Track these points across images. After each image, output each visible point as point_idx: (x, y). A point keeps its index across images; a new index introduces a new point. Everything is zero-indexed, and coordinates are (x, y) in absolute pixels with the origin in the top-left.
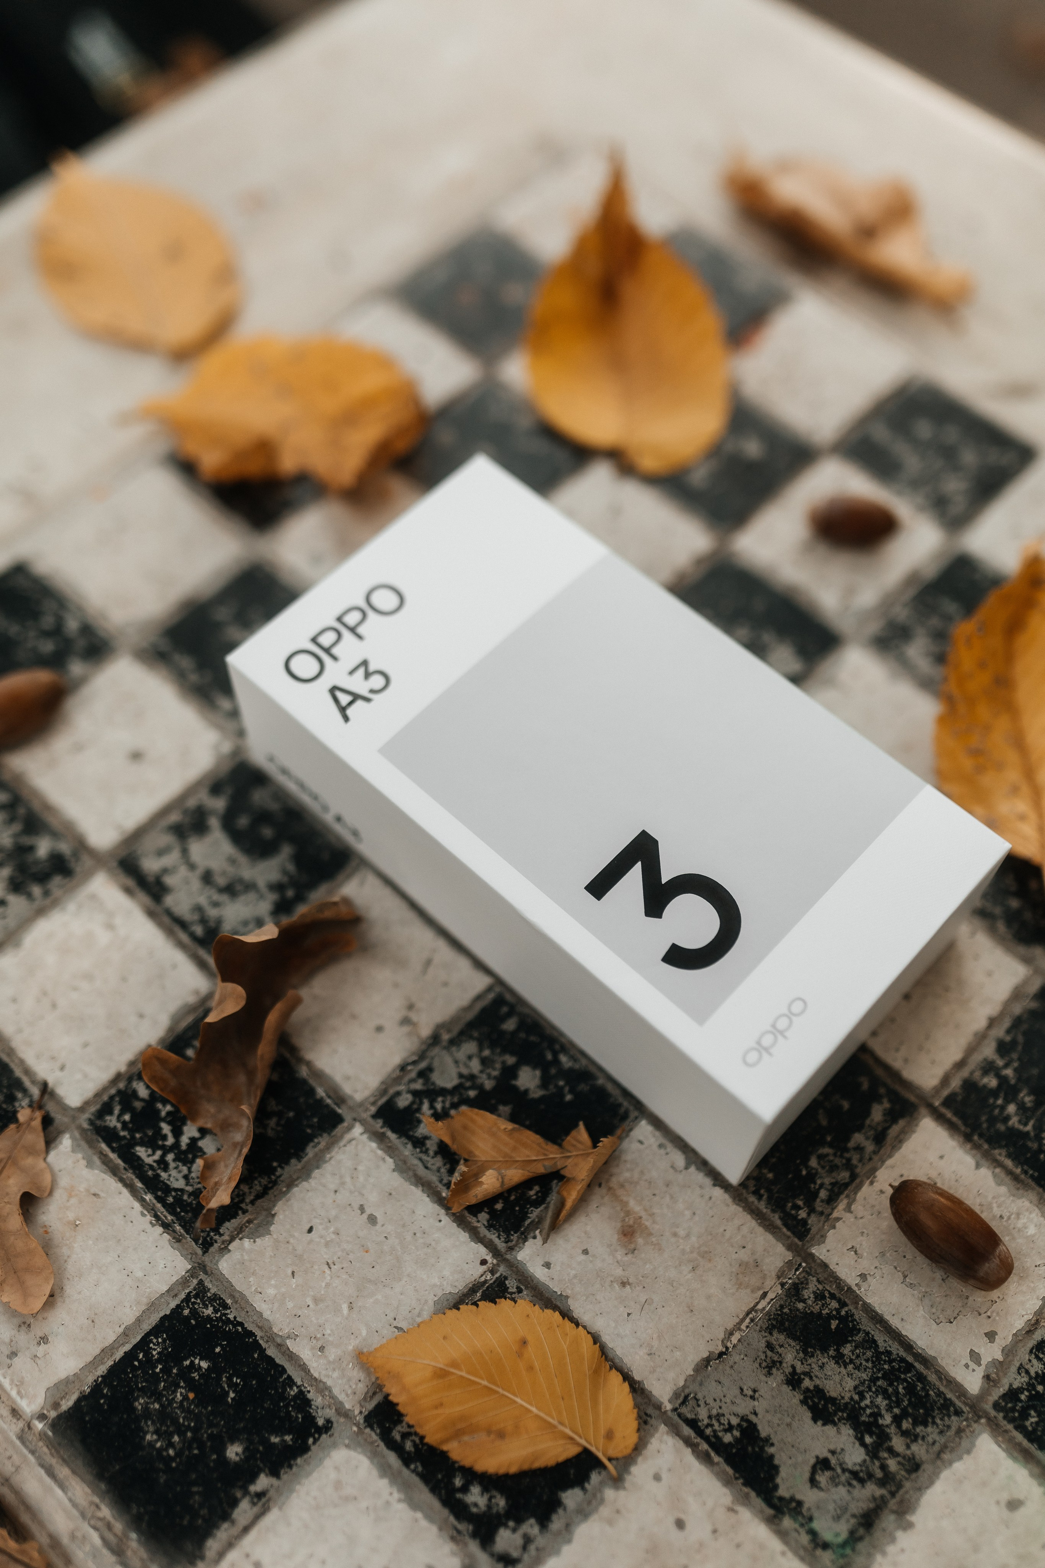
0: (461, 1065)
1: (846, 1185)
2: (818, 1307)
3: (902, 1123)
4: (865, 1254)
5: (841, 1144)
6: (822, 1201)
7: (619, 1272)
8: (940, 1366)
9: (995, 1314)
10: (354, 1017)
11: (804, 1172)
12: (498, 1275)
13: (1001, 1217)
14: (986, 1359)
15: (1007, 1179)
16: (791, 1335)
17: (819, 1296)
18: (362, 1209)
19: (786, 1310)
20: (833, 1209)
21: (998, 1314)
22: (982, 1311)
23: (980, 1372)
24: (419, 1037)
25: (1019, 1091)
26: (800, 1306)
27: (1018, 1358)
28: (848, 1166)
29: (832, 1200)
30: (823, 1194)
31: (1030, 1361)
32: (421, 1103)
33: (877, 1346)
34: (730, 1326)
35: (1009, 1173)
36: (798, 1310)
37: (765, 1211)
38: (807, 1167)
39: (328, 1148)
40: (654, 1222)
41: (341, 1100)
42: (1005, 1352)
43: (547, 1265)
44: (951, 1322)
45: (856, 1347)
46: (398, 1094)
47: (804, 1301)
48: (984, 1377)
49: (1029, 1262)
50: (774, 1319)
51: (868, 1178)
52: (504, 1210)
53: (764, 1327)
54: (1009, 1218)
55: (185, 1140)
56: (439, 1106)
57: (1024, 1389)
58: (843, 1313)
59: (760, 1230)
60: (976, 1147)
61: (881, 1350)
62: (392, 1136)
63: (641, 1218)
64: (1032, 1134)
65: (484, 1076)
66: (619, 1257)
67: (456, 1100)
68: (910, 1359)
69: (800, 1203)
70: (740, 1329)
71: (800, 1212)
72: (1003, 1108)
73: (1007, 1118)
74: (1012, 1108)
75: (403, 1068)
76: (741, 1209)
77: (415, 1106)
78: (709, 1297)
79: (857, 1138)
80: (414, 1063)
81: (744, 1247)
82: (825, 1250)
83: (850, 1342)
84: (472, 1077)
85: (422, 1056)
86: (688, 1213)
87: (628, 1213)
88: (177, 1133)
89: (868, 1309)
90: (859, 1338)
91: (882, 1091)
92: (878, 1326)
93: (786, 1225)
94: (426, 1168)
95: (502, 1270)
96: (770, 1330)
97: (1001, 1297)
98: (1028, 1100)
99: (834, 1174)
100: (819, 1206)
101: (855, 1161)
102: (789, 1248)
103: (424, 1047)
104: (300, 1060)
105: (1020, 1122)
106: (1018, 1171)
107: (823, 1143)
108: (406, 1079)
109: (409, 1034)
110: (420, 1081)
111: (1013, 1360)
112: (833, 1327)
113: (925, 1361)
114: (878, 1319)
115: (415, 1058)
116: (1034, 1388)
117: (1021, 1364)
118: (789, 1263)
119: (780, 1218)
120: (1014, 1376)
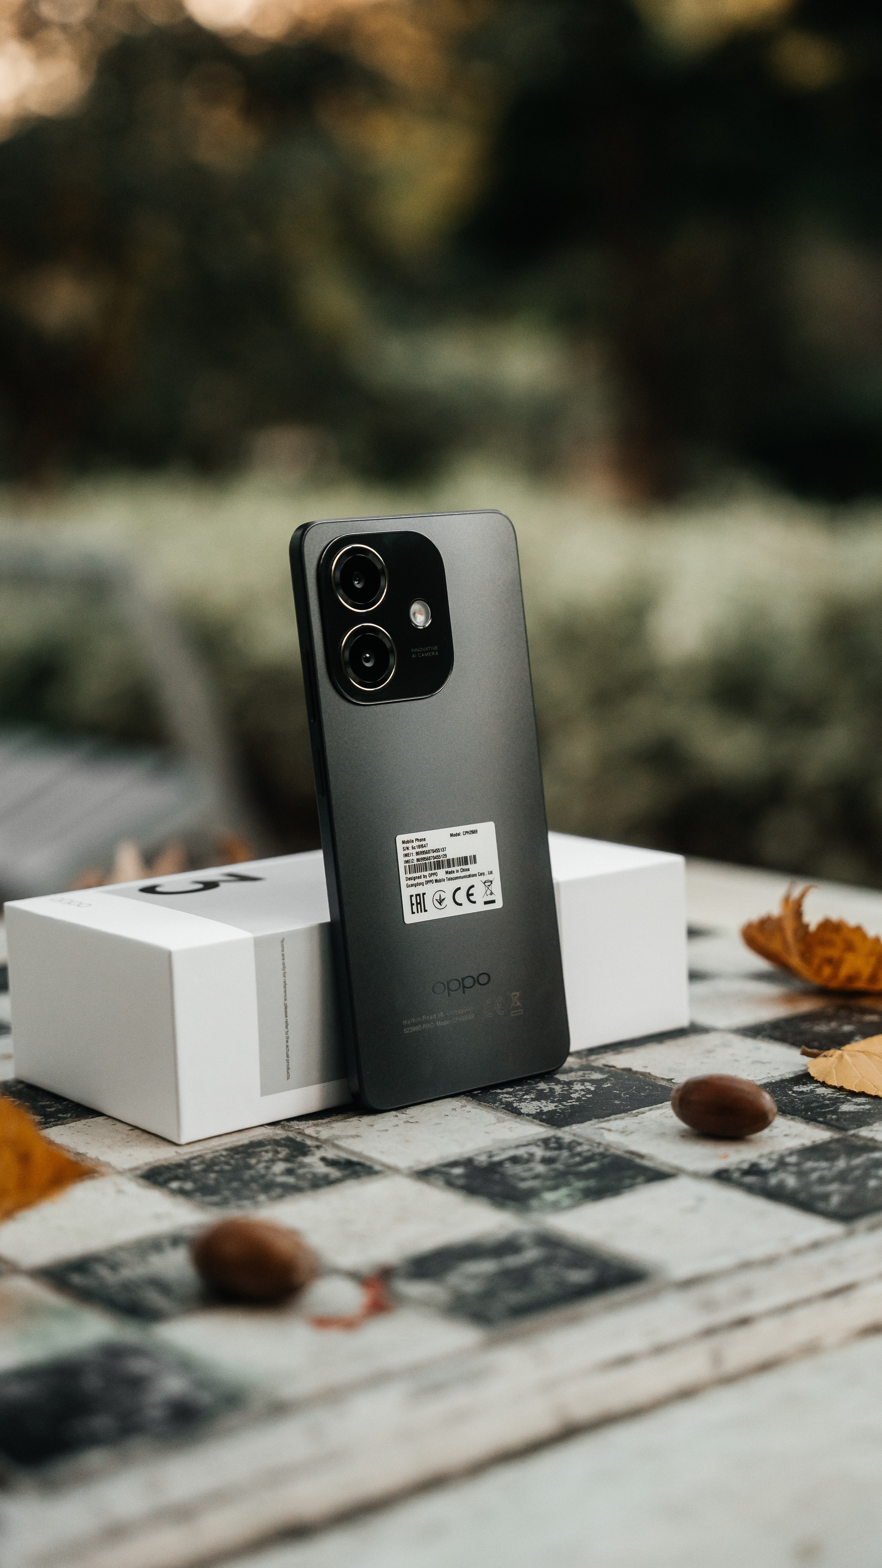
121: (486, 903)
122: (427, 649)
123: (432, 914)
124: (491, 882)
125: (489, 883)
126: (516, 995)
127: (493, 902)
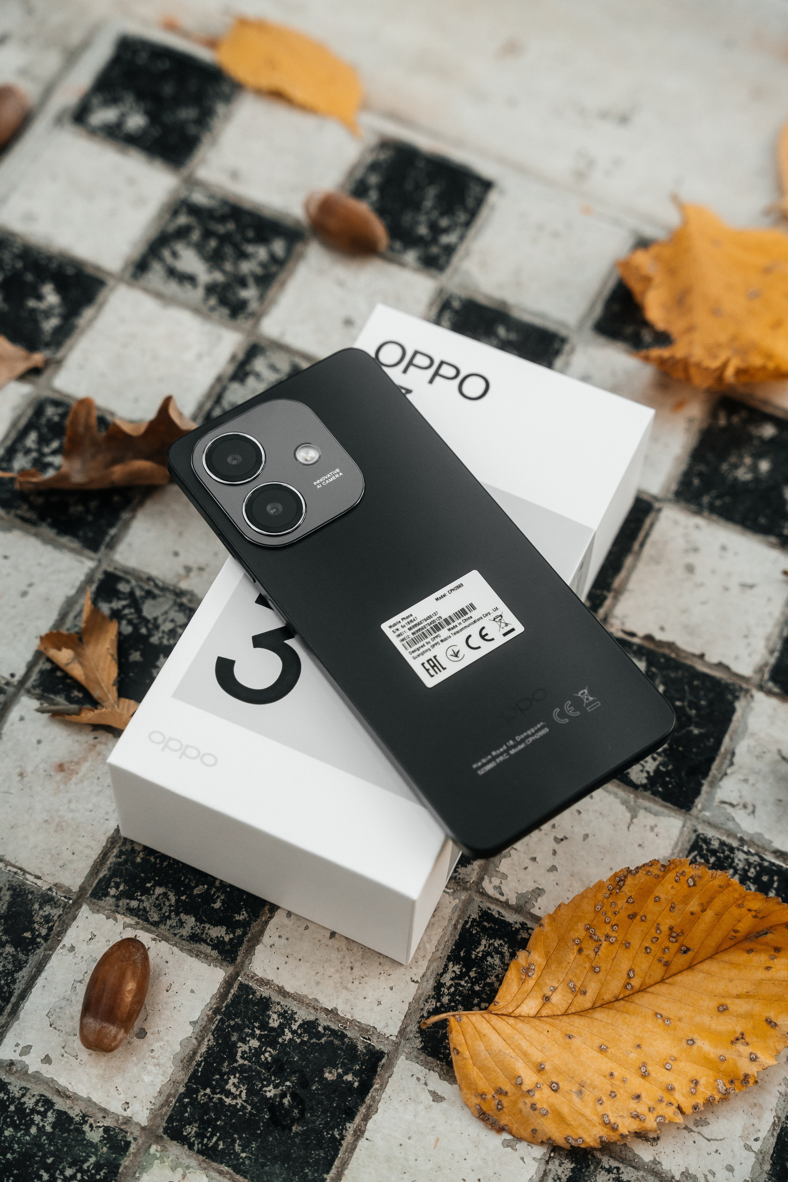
0: (165, 616)
1: (147, 920)
2: (38, 919)
3: (215, 953)
4: (91, 947)
5: (180, 908)
6: (128, 904)
7: (29, 769)
8: (12, 1024)
9: (66, 1060)
10: (181, 534)
11: (148, 885)
12: (6, 687)
13: (152, 1051)
14: (26, 1059)
15: (188, 1051)
16: (11, 905)
17: (47, 919)
18: (31, 585)
19: (30, 896)
20: (123, 914)
21: (67, 1062)
22: (66, 1049)
23: (15, 1057)
24: (178, 582)
25: (274, 1049)
26: (36, 906)
27: (33, 1085)
28: (164, 919)
29: (131, 911)
30: (134, 904)
31: (34, 1096)
32: (125, 599)
33: (18, 972)
34: (7, 858)
35: (195, 1053)
36: (33, 905)
37: (108, 863)
38: (154, 886)
39: (72, 550)
40: (76, 784)
41: (111, 546)
42: (37, 1074)
43: (22, 719)
44: (51, 1026)
45: (13, 956)
46: (128, 582)
47: (41, 908)
48: (11, 1060)
49: (118, 1080)
50: (21, 889)
51: (157, 936)
52: (58, 678)
53: (13, 883)
54: (153, 1058)
55: (50, 459)
56: (127, 611)
57: (8, 1095)
58: (38, 940)
59: (91, 862)
60: (211, 1020)
61: (15, 975)
62: (94, 587)
63: (77, 773)
64: (235, 1065)
65: (160, 635)
66: (41, 766)
67: (136, 621)
68: (13, 999)
69: (122, 888)
70: (6, 866)
71: (114, 889)
72: (253, 1035)
73: (244, 1042)
74: (255, 1043)
75: (150, 579)
76: (104, 844)
77: (121, 596)
78: (26, 837)
79: (190, 921)
80: (156, 586)
81: (73, 854)
82: (86, 915)
83: (16, 950)
84: (157, 627)
85: (164, 589)
86: (90, 806)
87: (78, 763)
88: (54, 453)
89: (46, 959)
90: (22, 956)
91: (239, 932)
92: (34, 970)
93: (100, 881)
94: (76, 617)
95: (10, 690)
96: (11, 888)
97: (82, 1063)
98: (267, 1056)
99: (153, 909)
100: (123, 902)
101: (169, 922)
102: (82, 889)
103: (171, 588)
104: (134, 511)
105: (244, 1052)
106: (198, 1058)
107: (178, 894)
108: (142, 584)
109: (179, 575)
110: (143, 594)
111: (31, 1083)
112: (25, 935)
113: (14, 1012)
114: (40, 968)
115: (160, 584)
116: (11, 1103)
117: (29, 1089)
118: (69, 891)
119: (104, 876)
120: (18, 1085)
121: (505, 635)
122: (329, 476)
123: (452, 668)
124: (501, 616)
125: (500, 618)
126: (584, 693)
127: (513, 630)
